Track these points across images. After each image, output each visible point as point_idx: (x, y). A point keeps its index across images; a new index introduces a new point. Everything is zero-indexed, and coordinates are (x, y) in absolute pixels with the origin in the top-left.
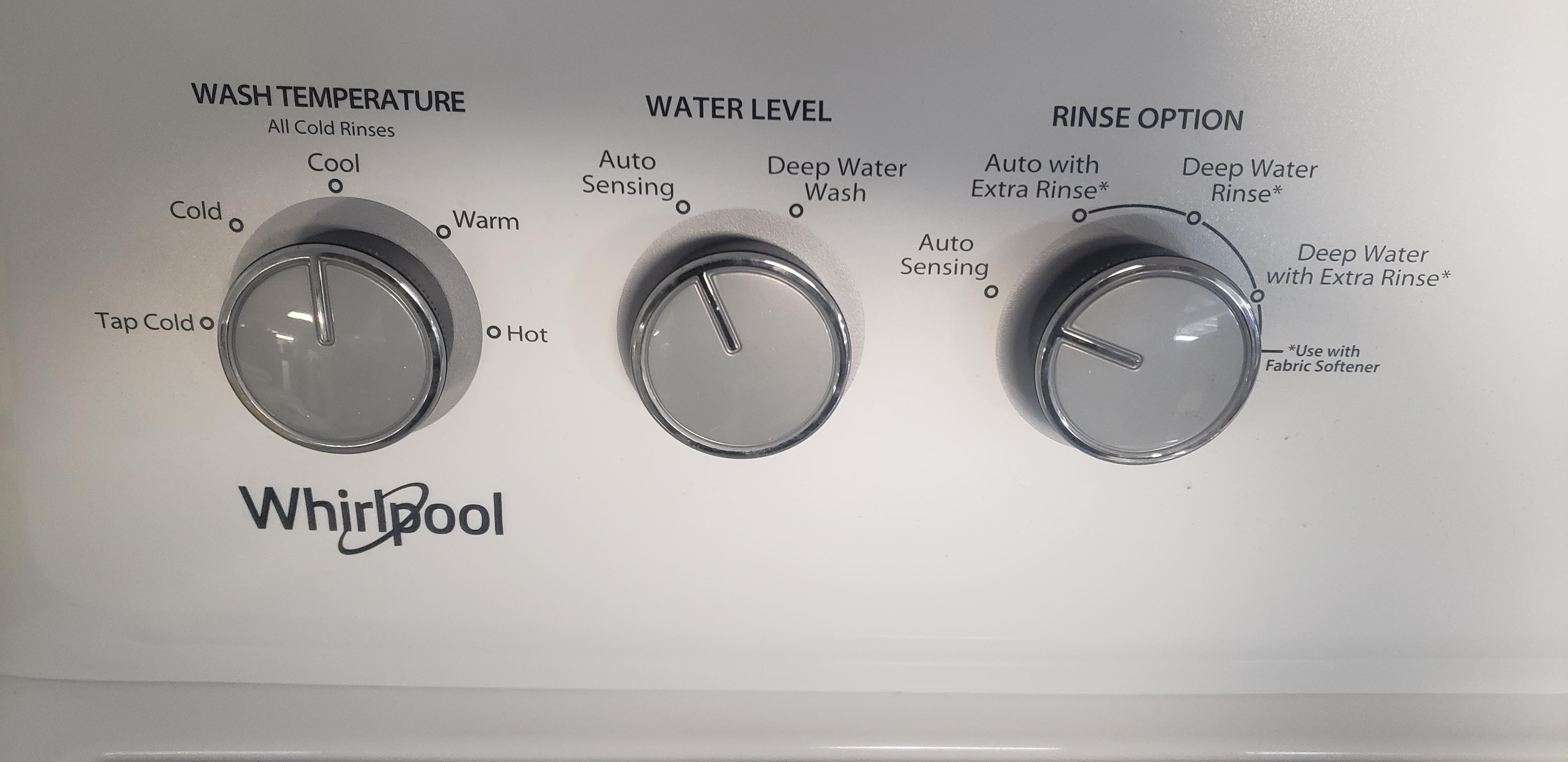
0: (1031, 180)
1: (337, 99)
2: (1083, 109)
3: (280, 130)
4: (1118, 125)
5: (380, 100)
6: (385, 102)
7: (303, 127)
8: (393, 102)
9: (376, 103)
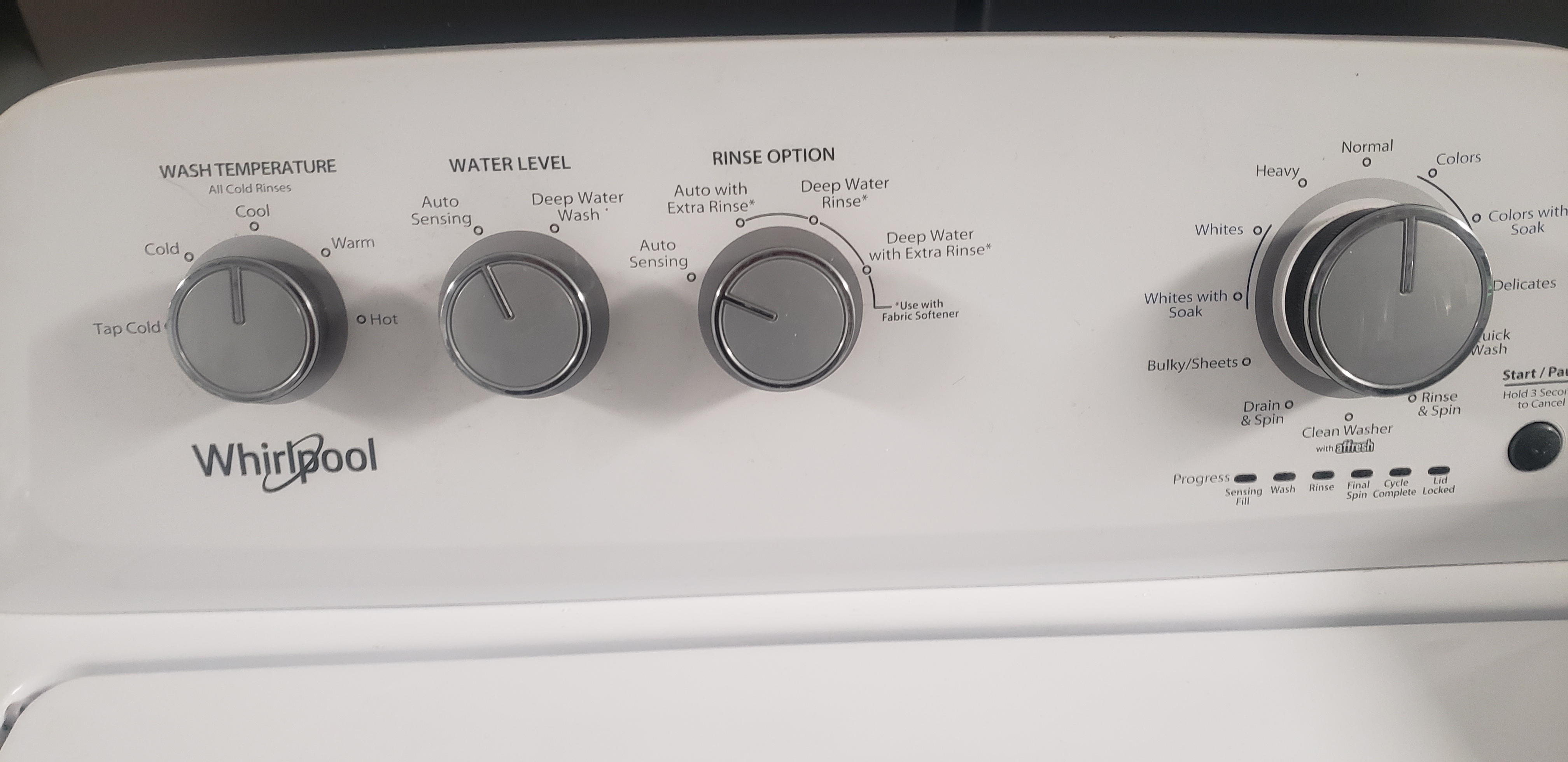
0: (705, 201)
1: (253, 170)
2: (731, 153)
3: (217, 191)
4: (755, 161)
5: (281, 169)
6: (284, 170)
7: (231, 189)
8: (290, 169)
9: (279, 171)
